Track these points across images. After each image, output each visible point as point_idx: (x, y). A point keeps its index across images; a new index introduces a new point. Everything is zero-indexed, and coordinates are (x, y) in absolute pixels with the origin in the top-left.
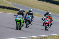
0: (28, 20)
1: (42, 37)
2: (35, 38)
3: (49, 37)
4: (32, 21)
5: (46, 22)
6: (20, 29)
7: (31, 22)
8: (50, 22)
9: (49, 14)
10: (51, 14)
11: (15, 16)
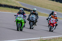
0: (32, 20)
1: (51, 38)
2: (44, 39)
3: (59, 38)
4: (37, 21)
5: (50, 22)
6: (21, 30)
7: (36, 23)
8: (55, 22)
9: (54, 13)
10: (56, 13)
11: (15, 16)
